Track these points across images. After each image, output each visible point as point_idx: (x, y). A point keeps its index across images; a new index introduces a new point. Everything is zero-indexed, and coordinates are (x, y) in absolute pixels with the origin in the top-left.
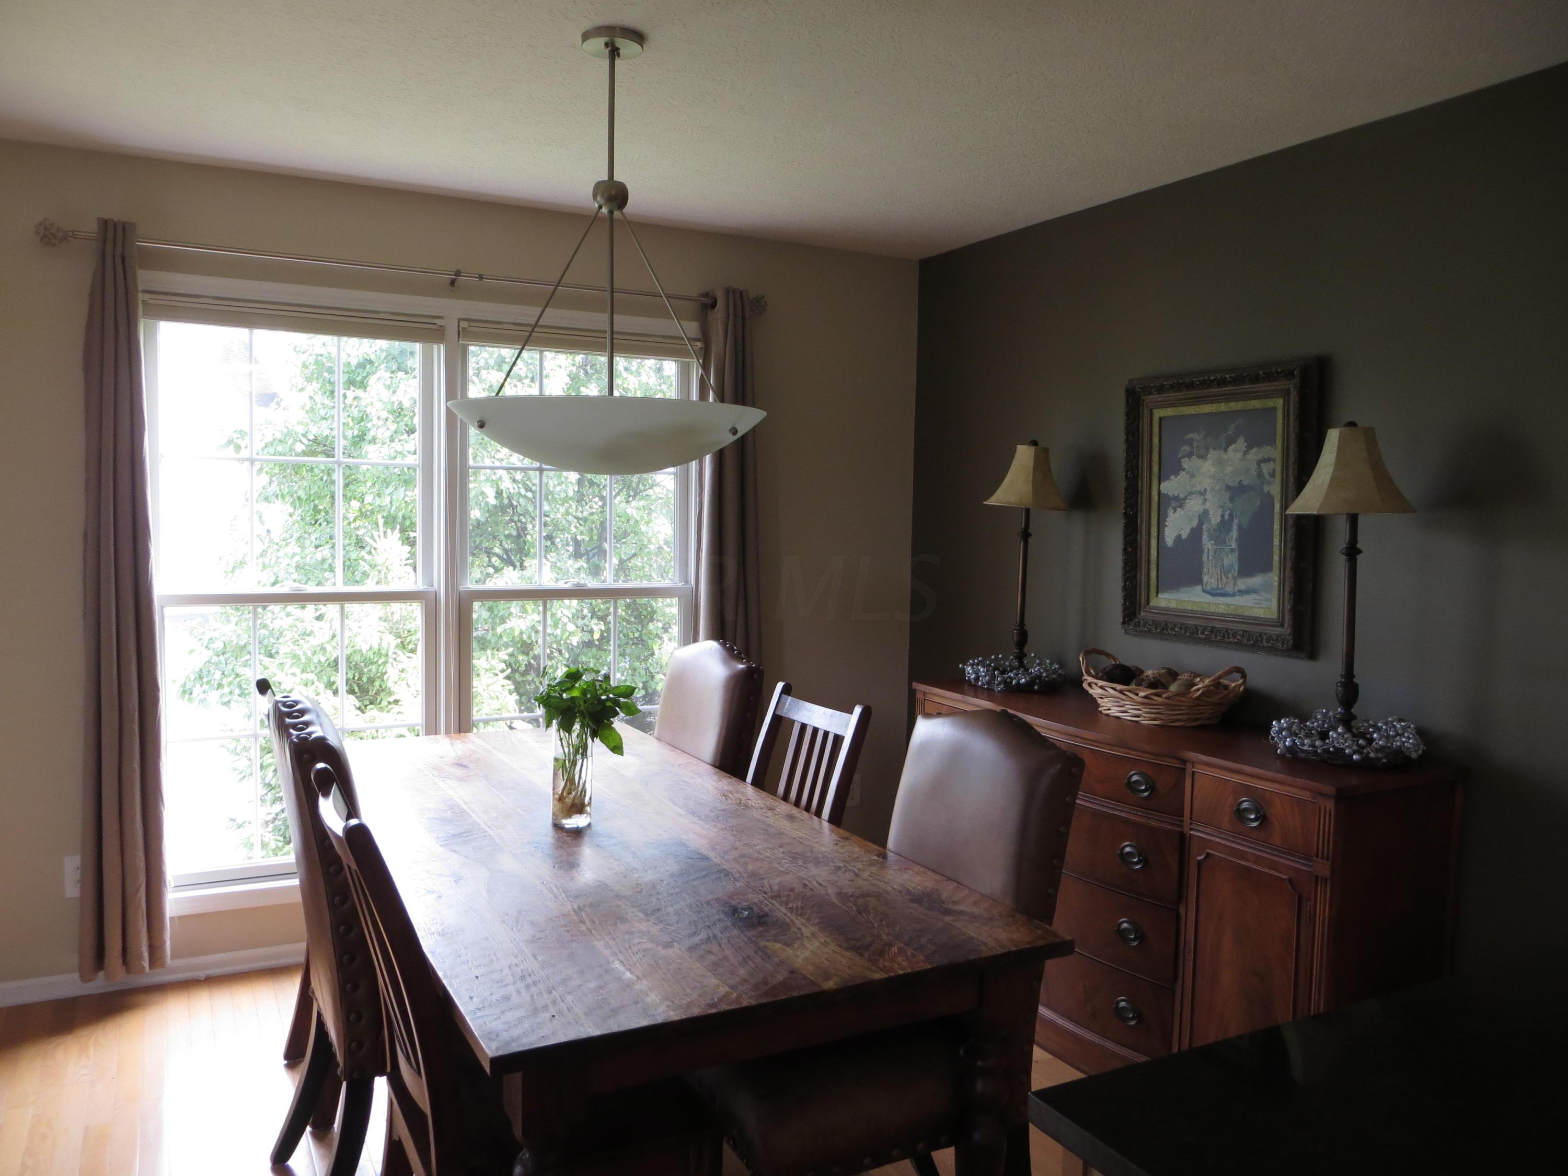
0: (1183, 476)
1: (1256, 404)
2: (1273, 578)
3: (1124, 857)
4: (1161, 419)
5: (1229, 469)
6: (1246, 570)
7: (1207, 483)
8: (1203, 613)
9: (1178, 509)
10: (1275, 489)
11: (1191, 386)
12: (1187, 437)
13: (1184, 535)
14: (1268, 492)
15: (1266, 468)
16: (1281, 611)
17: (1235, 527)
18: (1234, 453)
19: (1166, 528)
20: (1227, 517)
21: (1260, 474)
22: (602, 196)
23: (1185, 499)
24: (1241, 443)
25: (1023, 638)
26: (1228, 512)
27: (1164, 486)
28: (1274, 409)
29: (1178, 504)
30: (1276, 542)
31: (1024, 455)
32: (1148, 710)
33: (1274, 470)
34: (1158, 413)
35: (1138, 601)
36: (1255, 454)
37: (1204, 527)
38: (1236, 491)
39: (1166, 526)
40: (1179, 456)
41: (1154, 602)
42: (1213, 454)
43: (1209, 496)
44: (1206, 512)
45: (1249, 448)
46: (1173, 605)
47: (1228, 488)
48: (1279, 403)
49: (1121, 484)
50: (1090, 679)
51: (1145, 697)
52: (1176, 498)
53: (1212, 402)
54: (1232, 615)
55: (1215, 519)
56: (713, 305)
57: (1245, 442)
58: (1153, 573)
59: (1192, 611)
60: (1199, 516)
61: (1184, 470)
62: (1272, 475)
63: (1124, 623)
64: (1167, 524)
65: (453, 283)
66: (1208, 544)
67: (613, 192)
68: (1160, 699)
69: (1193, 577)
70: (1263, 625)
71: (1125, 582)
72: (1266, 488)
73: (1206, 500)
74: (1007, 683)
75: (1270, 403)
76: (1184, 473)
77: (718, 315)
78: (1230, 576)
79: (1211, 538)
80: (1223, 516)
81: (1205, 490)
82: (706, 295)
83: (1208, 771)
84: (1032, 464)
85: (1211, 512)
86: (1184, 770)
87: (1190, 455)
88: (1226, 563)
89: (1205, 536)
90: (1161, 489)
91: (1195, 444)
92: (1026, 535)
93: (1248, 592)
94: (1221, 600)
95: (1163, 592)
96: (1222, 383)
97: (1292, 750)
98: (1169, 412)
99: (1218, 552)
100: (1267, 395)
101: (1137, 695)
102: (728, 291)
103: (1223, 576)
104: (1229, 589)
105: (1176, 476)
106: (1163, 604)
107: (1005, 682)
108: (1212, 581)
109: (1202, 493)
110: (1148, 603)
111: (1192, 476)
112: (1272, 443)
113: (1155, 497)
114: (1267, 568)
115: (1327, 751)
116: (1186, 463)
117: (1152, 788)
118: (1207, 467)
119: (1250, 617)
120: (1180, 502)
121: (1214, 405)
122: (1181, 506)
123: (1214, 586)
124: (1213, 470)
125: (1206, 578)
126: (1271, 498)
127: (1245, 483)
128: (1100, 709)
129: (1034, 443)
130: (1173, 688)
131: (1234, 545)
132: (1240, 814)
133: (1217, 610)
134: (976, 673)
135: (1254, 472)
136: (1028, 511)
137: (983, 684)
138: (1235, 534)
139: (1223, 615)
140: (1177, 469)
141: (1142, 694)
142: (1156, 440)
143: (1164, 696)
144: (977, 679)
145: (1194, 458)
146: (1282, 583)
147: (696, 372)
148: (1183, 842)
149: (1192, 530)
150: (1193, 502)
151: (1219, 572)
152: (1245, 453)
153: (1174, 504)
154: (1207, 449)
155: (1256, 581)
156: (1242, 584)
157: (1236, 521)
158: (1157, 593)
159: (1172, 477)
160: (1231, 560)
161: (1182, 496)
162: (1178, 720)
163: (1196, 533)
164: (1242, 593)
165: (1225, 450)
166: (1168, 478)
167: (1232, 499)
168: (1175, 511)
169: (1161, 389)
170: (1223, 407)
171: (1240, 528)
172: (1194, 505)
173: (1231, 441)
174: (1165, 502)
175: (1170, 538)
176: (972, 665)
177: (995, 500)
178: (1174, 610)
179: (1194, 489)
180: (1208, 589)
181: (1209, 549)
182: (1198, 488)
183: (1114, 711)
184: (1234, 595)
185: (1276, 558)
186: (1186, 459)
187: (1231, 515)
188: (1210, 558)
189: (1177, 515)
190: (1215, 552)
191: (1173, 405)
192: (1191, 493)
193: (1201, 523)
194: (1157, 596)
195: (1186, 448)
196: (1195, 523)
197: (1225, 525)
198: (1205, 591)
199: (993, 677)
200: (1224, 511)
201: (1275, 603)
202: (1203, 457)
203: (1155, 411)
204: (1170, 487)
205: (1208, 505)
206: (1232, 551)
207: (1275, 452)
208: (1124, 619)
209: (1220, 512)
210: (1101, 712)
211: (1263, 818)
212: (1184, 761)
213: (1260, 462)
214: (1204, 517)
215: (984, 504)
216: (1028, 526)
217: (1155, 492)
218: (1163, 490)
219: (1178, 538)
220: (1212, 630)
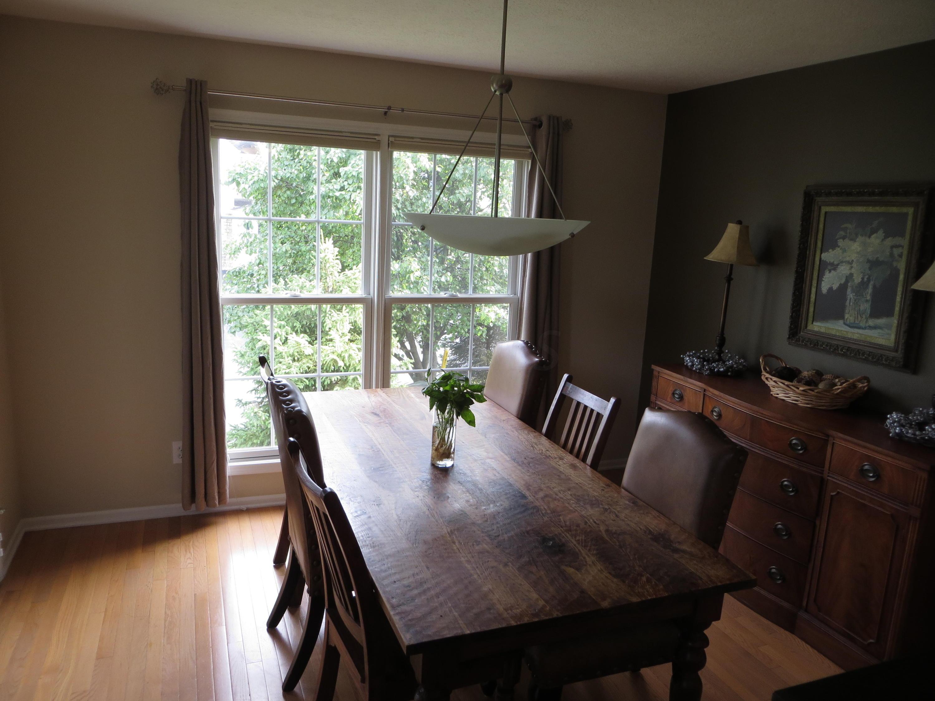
0: (838, 251)
1: (894, 210)
2: (894, 321)
3: (783, 487)
4: (826, 213)
5: (870, 249)
6: (876, 313)
7: (854, 257)
8: (844, 338)
9: (832, 271)
10: (902, 265)
11: (849, 194)
12: (843, 226)
13: (835, 287)
14: (896, 267)
15: (896, 252)
16: (897, 341)
17: (871, 287)
18: (875, 240)
19: (823, 282)
20: (865, 279)
21: (892, 255)
22: (497, 85)
23: (838, 265)
24: (881, 233)
25: (722, 342)
26: (867, 277)
27: (824, 256)
28: (906, 214)
29: (833, 268)
30: (898, 299)
31: (732, 229)
32: (804, 398)
33: (902, 253)
34: (824, 209)
35: (799, 325)
36: (889, 242)
37: (849, 284)
38: (874, 264)
39: (823, 281)
40: (836, 238)
41: (810, 327)
42: (860, 239)
43: (854, 265)
44: (851, 275)
45: (886, 237)
46: (823, 330)
47: (869, 261)
48: (910, 211)
49: (795, 252)
50: (768, 375)
51: (803, 391)
52: (832, 264)
53: (864, 205)
54: (863, 341)
55: (857, 279)
56: (540, 126)
57: (883, 233)
58: (811, 309)
59: (835, 336)
60: (847, 276)
61: (839, 247)
62: (900, 256)
63: (789, 338)
64: (824, 279)
65: (386, 113)
66: (850, 295)
67: (504, 82)
68: (813, 393)
69: (839, 315)
70: (884, 350)
71: (792, 314)
72: (895, 264)
73: (852, 267)
74: (711, 370)
75: (904, 210)
76: (839, 249)
77: (543, 132)
78: (864, 316)
79: (853, 291)
80: (863, 279)
81: (853, 261)
82: (536, 119)
83: (843, 444)
84: (738, 236)
85: (855, 275)
86: (828, 440)
87: (844, 238)
88: (862, 308)
89: (849, 290)
90: (822, 257)
91: (848, 231)
92: (729, 279)
93: (875, 327)
94: (856, 330)
95: (817, 321)
96: (873, 194)
97: (900, 435)
98: (832, 209)
99: (857, 301)
100: (903, 205)
101: (798, 388)
102: (549, 118)
103: (859, 317)
104: (862, 324)
105: (833, 250)
106: (816, 329)
108: (851, 318)
109: (850, 263)
110: (806, 327)
111: (844, 251)
112: (903, 235)
113: (817, 262)
114: (890, 314)
115: (923, 438)
116: (841, 243)
117: (805, 448)
118: (855, 247)
119: (875, 344)
120: (834, 267)
121: (865, 207)
122: (835, 269)
123: (852, 321)
124: (859, 249)
125: (847, 316)
126: (897, 271)
127: (881, 259)
128: (771, 393)
129: (740, 222)
130: (821, 386)
131: (869, 297)
132: (863, 472)
133: (852, 337)
134: (692, 362)
135: (887, 253)
136: (732, 266)
137: (696, 369)
138: (870, 290)
139: (856, 340)
140: (834, 246)
141: (801, 389)
142: (821, 226)
143: (816, 391)
144: (693, 365)
145: (847, 241)
146: (899, 326)
147: (527, 165)
148: (822, 483)
149: (841, 284)
150: (842, 268)
151: (856, 313)
152: (883, 240)
153: (829, 267)
154: (857, 235)
155: (881, 321)
156: (871, 322)
157: (872, 283)
158: (813, 321)
159: (830, 250)
160: (866, 307)
161: (836, 263)
162: (823, 406)
163: (843, 288)
164: (871, 328)
165: (870, 237)
166: (827, 251)
167: (870, 269)
168: (830, 271)
169: (829, 194)
170: (871, 209)
171: (874, 287)
172: (844, 270)
173: (874, 231)
174: (824, 266)
175: (825, 288)
176: (689, 356)
177: (712, 257)
178: (822, 333)
179: (845, 260)
180: (848, 322)
181: (851, 299)
182: (848, 259)
183: (781, 396)
184: (865, 328)
185: (897, 309)
186: (841, 240)
187: (869, 280)
188: (851, 304)
189: (831, 275)
190: (855, 300)
191: (837, 204)
192: (842, 262)
193: (847, 281)
194: (812, 323)
195: (842, 233)
196: (843, 281)
197: (863, 285)
198: (845, 324)
199: (703, 366)
200: (864, 276)
201: (893, 337)
202: (853, 240)
203: (822, 207)
204: (828, 256)
205: (853, 271)
206: (867, 301)
207: (905, 242)
208: (789, 335)
209: (861, 276)
210: (772, 395)
211: (878, 476)
212: (828, 436)
213: (892, 247)
214: (849, 277)
215: (705, 258)
216: (731, 273)
217: (817, 259)
218: (823, 258)
219: (830, 289)
220: (849, 349)
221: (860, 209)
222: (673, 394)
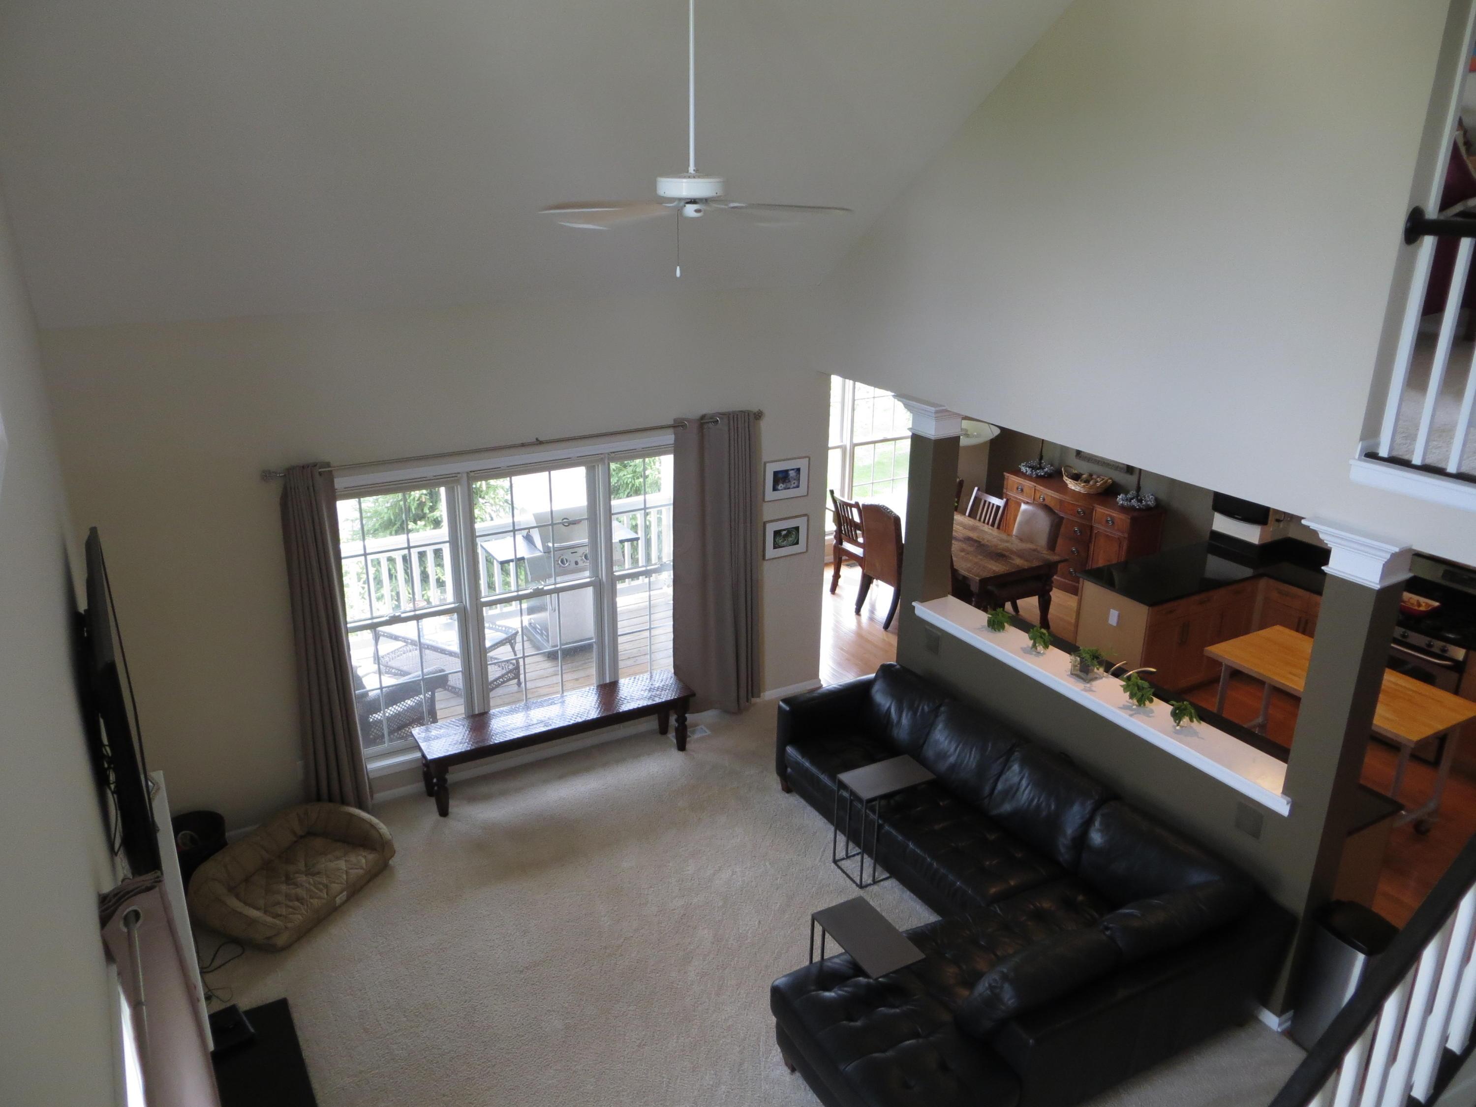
3: (1075, 532)
25: (1041, 458)
32: (1084, 489)
50: (1066, 478)
51: (1084, 485)
63: (1076, 456)
68: (1087, 486)
70: (1119, 463)
74: (1037, 475)
83: (1100, 510)
86: (1093, 509)
97: (1122, 504)
101: (1081, 485)
107: (1036, 474)
115: (1131, 505)
117: (1084, 513)
130: (1091, 483)
132: (1107, 521)
134: (1026, 470)
137: (1029, 474)
143: (1089, 485)
144: (1027, 472)
148: (1091, 527)
162: (1092, 492)
176: (1023, 466)
183: (1073, 488)
199: (1032, 472)
208: (1076, 454)
210: (1068, 487)
211: (1113, 523)
212: (1094, 507)
220: (1104, 462)
222: (1017, 488)
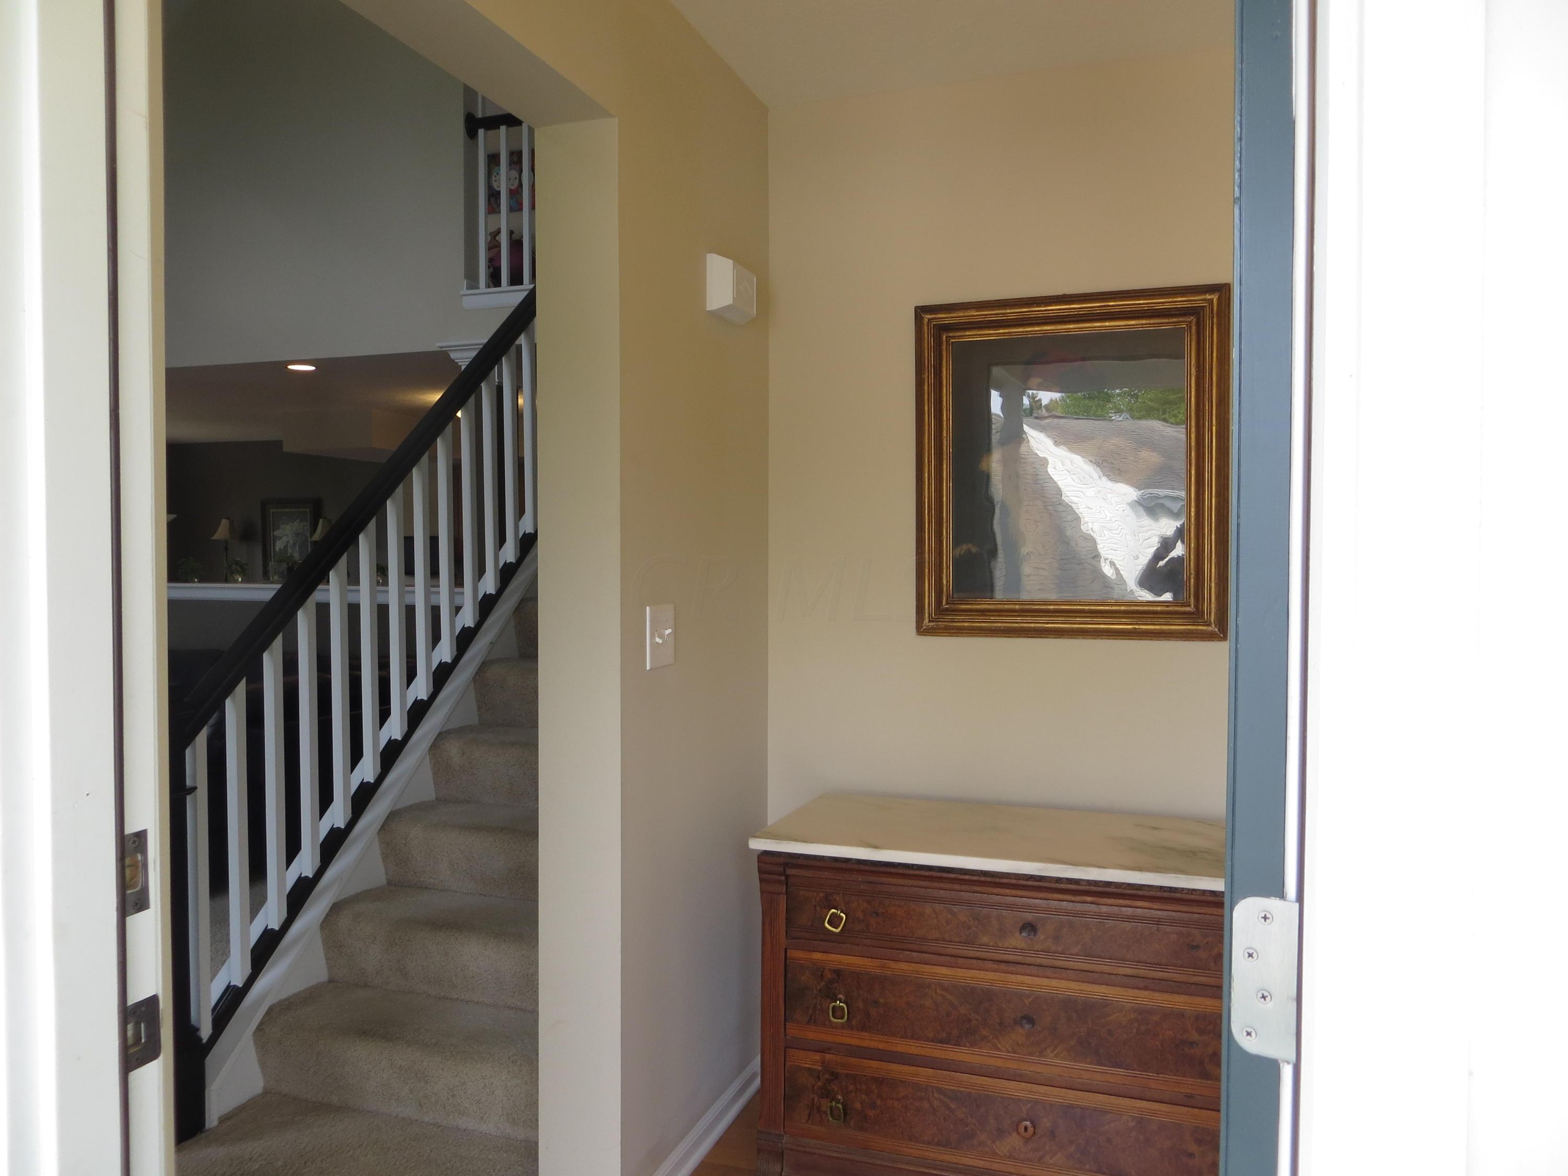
0: (281, 530)
1: (302, 510)
4: (273, 512)
5: (294, 528)
7: (288, 532)
11: (282, 503)
12: (281, 518)
13: (282, 548)
14: (305, 534)
15: (304, 528)
17: (297, 545)
18: (296, 524)
19: (276, 546)
20: (294, 540)
23: (282, 537)
24: (298, 521)
26: (295, 538)
27: (274, 533)
28: (305, 511)
31: (225, 523)
34: (272, 511)
36: (300, 523)
37: (289, 545)
38: (297, 534)
40: (279, 524)
42: (290, 524)
43: (289, 536)
44: (288, 541)
47: (294, 533)
48: (307, 510)
49: (260, 533)
53: (289, 508)
55: (291, 542)
60: (286, 542)
61: (281, 528)
62: (306, 529)
64: (276, 543)
66: (289, 550)
84: (227, 525)
87: (283, 524)
89: (289, 548)
91: (284, 521)
92: (226, 549)
96: (291, 503)
98: (275, 510)
100: (305, 507)
105: (278, 530)
109: (287, 535)
111: (283, 530)
113: (272, 537)
116: (281, 526)
118: (288, 527)
120: (280, 538)
124: (290, 528)
127: (299, 532)
129: (228, 518)
131: (298, 550)
135: (302, 529)
136: (226, 541)
138: (297, 547)
140: (279, 528)
142: (271, 519)
149: (285, 546)
153: (278, 538)
154: (288, 522)
157: (298, 543)
160: (297, 555)
161: (281, 536)
163: (286, 547)
165: (294, 523)
166: (276, 530)
168: (279, 540)
169: (273, 503)
170: (292, 510)
172: (285, 539)
173: (294, 520)
174: (276, 538)
175: (277, 549)
177: (216, 537)
179: (284, 534)
187: (296, 542)
189: (279, 542)
190: (292, 553)
191: (277, 508)
193: (287, 544)
195: (281, 522)
196: (285, 544)
197: (294, 544)
200: (293, 538)
202: (287, 524)
203: (270, 510)
204: (277, 533)
205: (289, 539)
207: (306, 523)
213: (302, 526)
214: (288, 542)
215: (211, 538)
216: (227, 546)
217: (272, 535)
218: (275, 535)
219: (280, 549)
221: (287, 510)
